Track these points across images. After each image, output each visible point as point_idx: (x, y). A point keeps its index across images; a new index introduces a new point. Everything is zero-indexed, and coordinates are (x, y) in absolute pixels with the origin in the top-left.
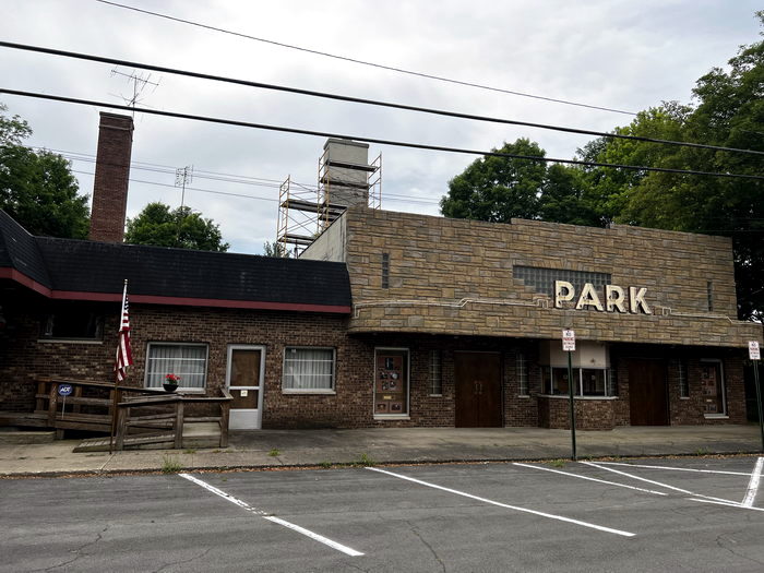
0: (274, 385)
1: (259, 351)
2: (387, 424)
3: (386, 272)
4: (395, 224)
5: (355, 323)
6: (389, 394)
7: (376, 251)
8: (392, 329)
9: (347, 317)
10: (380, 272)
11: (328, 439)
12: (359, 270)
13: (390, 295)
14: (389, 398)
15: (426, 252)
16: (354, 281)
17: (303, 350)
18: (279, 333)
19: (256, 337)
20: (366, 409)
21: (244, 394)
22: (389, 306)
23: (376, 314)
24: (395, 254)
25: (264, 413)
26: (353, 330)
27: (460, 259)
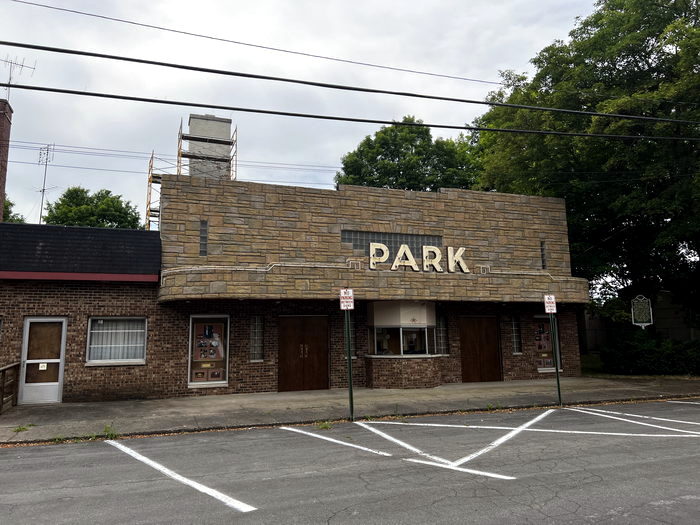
0: (77, 356)
1: (61, 323)
3: (204, 238)
6: (208, 362)
7: (192, 218)
8: (193, 296)
10: (198, 240)
12: (173, 238)
13: (209, 262)
14: (208, 365)
15: (248, 218)
16: (166, 248)
17: (112, 321)
18: (82, 303)
20: (179, 378)
21: (43, 367)
25: (65, 386)
27: (285, 224)
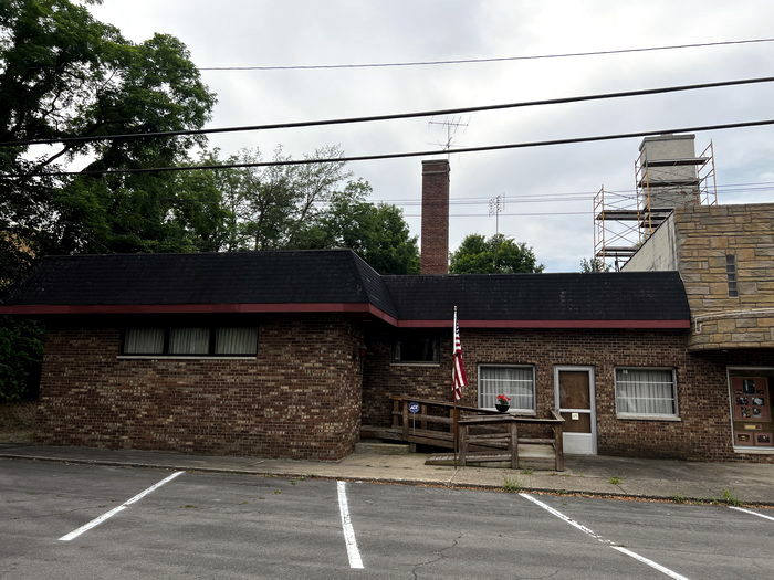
0: (607, 409)
1: (587, 372)
2: (751, 458)
3: (732, 276)
4: (738, 219)
5: (698, 339)
6: (753, 423)
7: (715, 254)
8: (748, 345)
9: (685, 334)
10: (725, 278)
11: (678, 471)
12: (696, 277)
13: (742, 304)
14: (753, 427)
16: (690, 290)
17: (636, 371)
18: (607, 353)
19: (582, 357)
20: (721, 439)
21: (575, 417)
22: (741, 317)
23: (724, 327)
24: (741, 255)
25: (599, 438)
26: (695, 347)
